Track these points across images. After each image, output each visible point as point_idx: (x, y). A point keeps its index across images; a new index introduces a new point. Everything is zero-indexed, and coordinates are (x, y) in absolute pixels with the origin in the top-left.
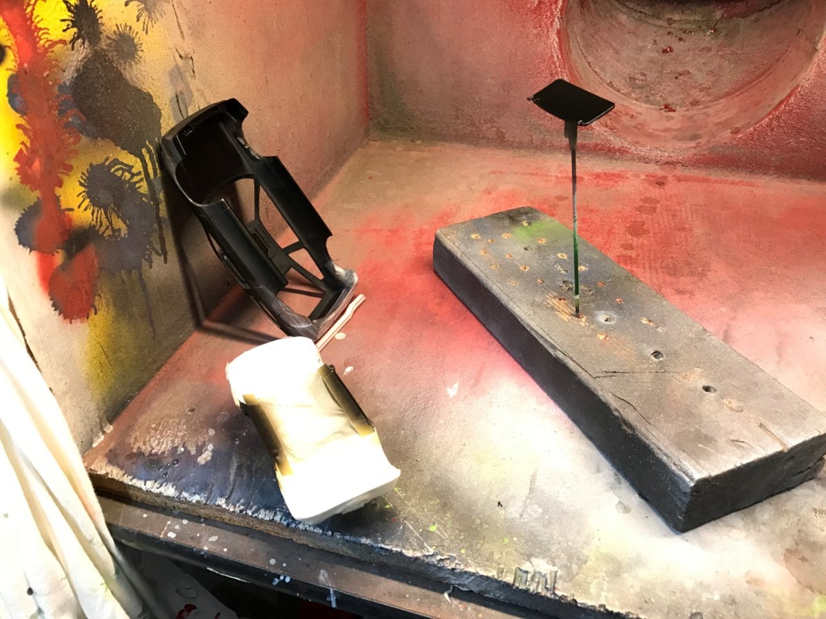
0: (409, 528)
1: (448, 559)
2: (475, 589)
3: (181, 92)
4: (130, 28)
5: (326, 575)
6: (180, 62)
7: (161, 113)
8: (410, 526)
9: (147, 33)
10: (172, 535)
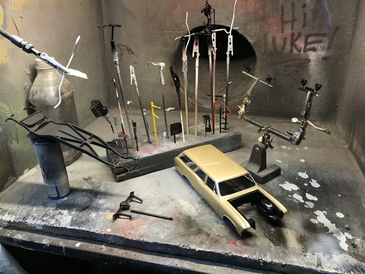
1: (104, 231)
2: (114, 242)
3: (26, 86)
4: (7, 64)
5: (63, 243)
6: (26, 76)
9: (13, 66)
10: (8, 235)
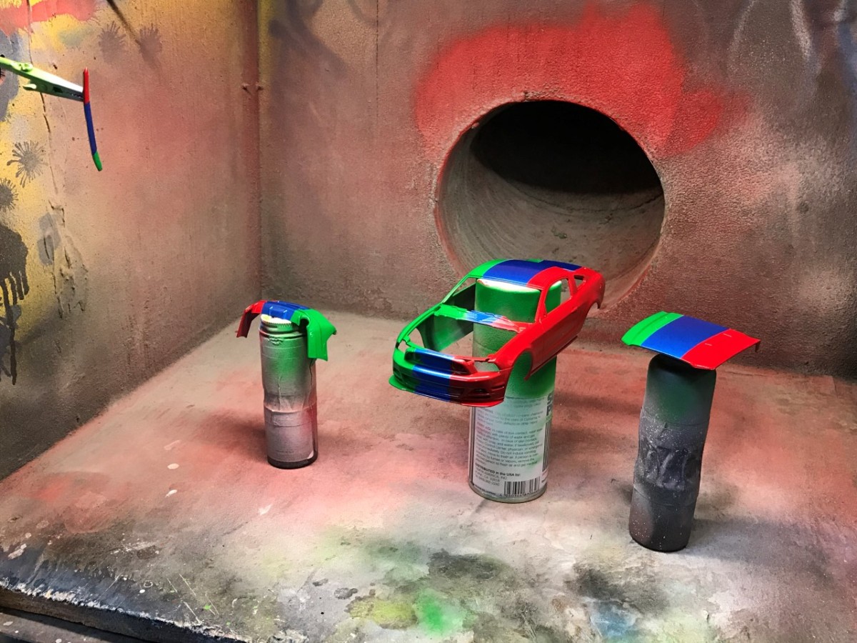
0: (186, 607)
1: (214, 629)
3: (49, 237)
4: (9, 182)
6: (52, 212)
7: (27, 252)
8: (188, 606)
9: (23, 187)
